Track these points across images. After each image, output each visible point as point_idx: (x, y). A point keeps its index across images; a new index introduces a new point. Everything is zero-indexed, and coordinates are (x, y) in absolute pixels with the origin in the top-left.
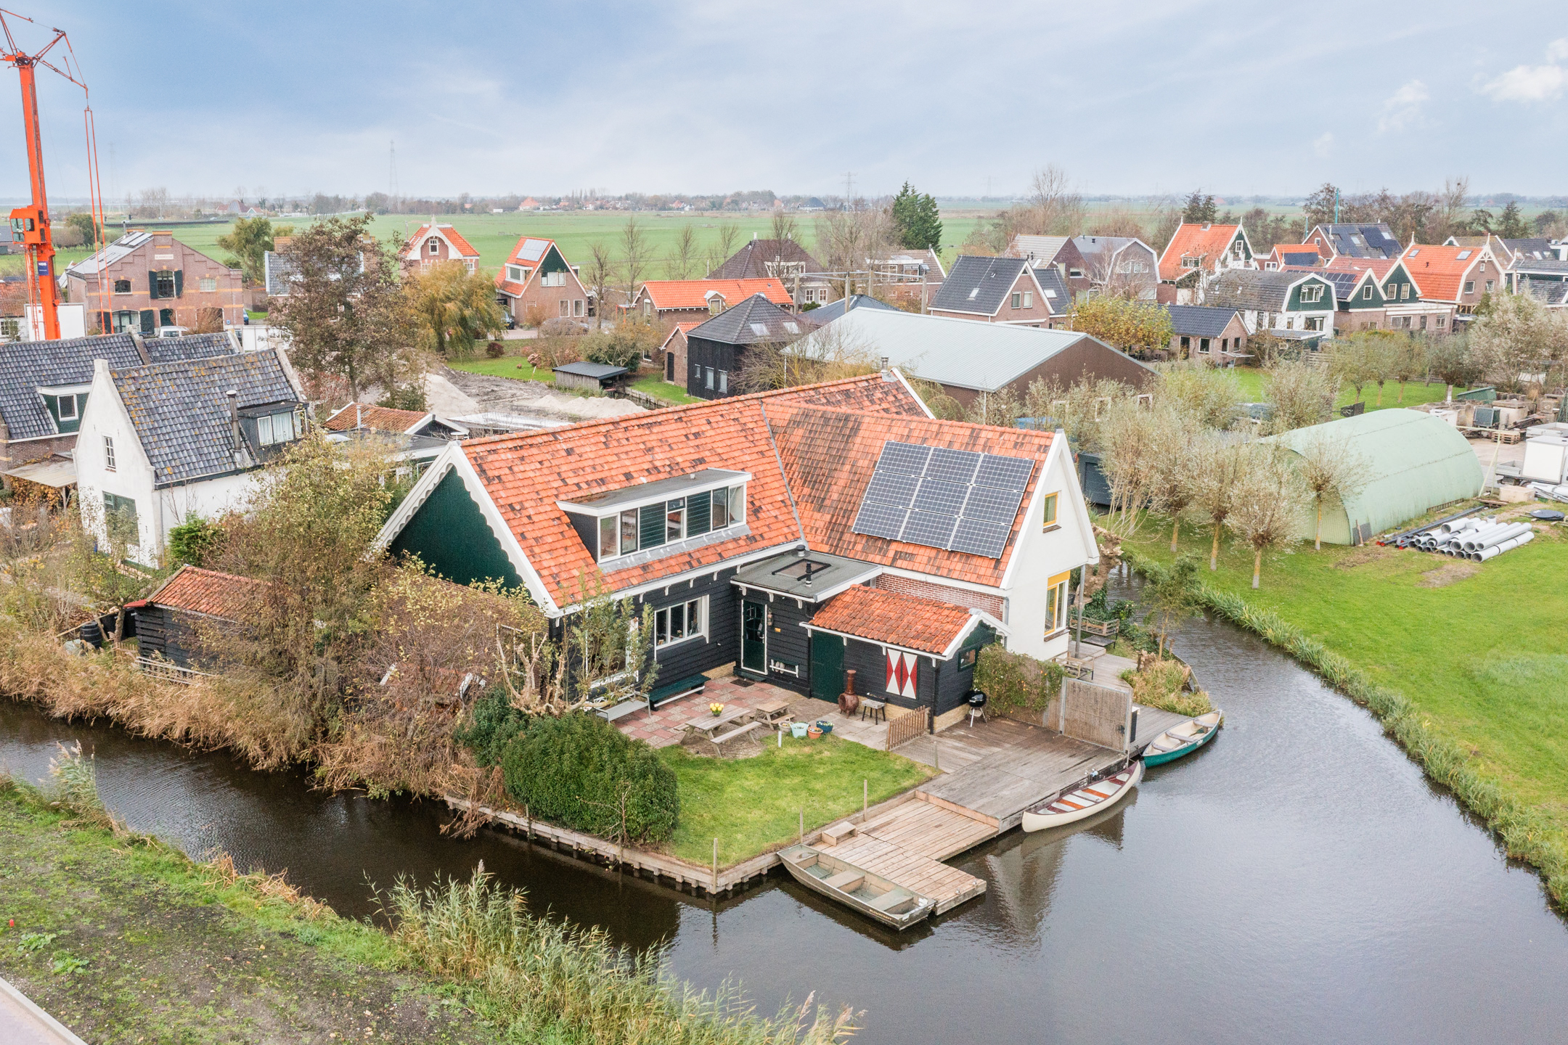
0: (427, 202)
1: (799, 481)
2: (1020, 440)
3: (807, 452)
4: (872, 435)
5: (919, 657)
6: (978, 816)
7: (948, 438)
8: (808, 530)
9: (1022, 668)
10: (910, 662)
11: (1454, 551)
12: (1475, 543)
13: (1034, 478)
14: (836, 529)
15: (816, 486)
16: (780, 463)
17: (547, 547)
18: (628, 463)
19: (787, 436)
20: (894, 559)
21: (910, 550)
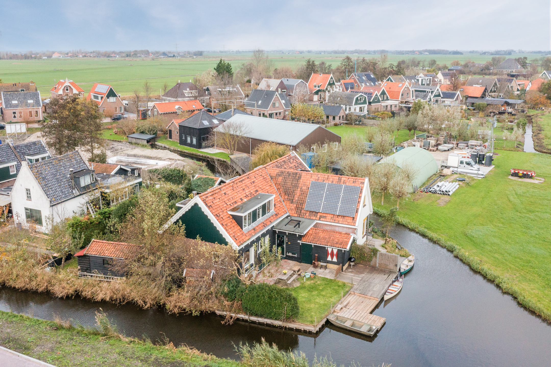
0: (16, 55)
1: (283, 194)
2: (355, 180)
3: (284, 185)
4: (306, 179)
5: (338, 249)
6: (372, 298)
7: (331, 180)
8: (289, 209)
9: (364, 249)
10: (335, 251)
11: (442, 193)
12: (447, 190)
13: (361, 192)
14: (299, 209)
15: (290, 195)
16: (276, 188)
17: (229, 227)
18: (240, 195)
19: (277, 179)
20: (320, 218)
21: (325, 215)
